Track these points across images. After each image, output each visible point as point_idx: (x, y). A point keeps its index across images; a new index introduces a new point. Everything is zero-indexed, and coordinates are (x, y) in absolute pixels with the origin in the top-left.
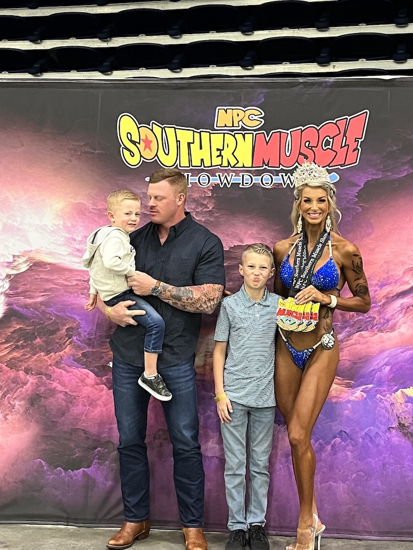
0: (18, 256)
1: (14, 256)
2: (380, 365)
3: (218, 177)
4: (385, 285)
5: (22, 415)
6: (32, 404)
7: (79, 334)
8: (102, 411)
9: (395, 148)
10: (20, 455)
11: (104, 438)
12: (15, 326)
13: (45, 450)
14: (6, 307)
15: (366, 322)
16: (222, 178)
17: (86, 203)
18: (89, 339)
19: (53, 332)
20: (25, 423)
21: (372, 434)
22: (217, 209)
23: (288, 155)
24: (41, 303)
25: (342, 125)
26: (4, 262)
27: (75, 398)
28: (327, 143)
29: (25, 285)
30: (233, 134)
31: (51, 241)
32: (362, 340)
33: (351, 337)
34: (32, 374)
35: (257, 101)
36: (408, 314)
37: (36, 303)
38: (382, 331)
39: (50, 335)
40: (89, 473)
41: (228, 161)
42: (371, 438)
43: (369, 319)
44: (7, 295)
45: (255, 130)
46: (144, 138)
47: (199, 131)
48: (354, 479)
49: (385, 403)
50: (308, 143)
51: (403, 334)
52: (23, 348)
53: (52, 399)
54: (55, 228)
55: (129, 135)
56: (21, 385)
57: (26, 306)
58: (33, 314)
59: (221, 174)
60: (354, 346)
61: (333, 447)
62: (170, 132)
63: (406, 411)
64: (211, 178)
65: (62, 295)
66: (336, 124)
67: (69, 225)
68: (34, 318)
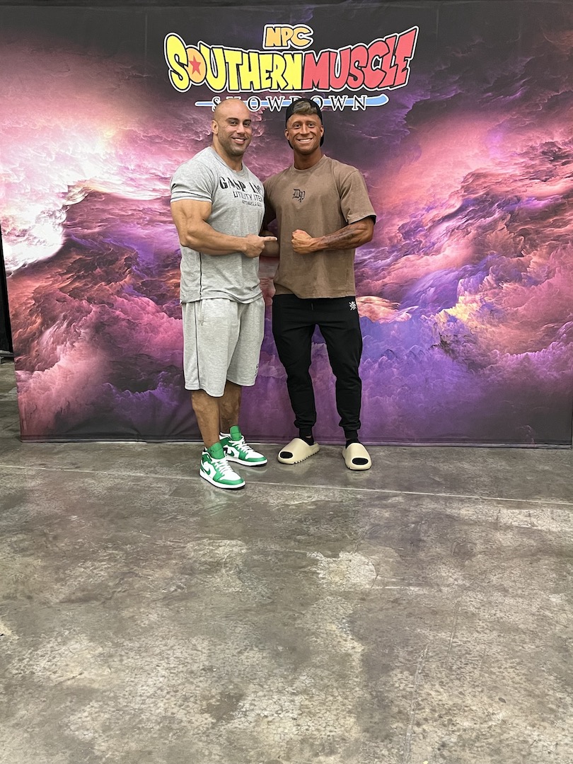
0: (73, 187)
1: (69, 186)
2: (425, 287)
3: (268, 101)
4: (432, 209)
5: (88, 342)
6: (97, 332)
7: (138, 264)
8: (164, 337)
9: (443, 67)
10: (90, 379)
11: (167, 362)
12: (75, 256)
13: (112, 374)
14: (64, 238)
15: (413, 246)
16: (272, 102)
17: (136, 129)
18: (149, 269)
19: (112, 262)
20: (91, 349)
21: (416, 352)
22: (268, 134)
23: (337, 76)
24: (99, 233)
25: (391, 42)
26: (59, 193)
27: (137, 325)
28: (377, 63)
29: (81, 215)
30: (282, 54)
31: (105, 170)
32: (408, 263)
33: (399, 261)
34: (95, 303)
35: (305, 19)
36: (452, 238)
37: (93, 234)
38: (428, 254)
39: (109, 265)
40: (156, 394)
41: (278, 84)
42: (415, 356)
43: (415, 243)
44: (65, 226)
45: (304, 50)
46: (192, 60)
47: (247, 52)
48: (399, 393)
49: (429, 323)
50: (357, 63)
51: (448, 256)
52: (84, 278)
53: (115, 327)
54: (108, 157)
55: (176, 56)
56: (85, 314)
57: (84, 237)
58: (92, 244)
59: (271, 98)
60: (401, 270)
61: (380, 364)
62: (218, 52)
63: (449, 329)
64: (261, 101)
65: (118, 225)
66: (385, 42)
67: (122, 154)
68: (93, 248)
